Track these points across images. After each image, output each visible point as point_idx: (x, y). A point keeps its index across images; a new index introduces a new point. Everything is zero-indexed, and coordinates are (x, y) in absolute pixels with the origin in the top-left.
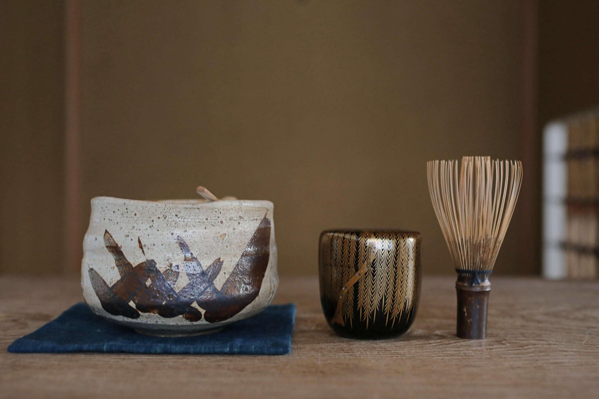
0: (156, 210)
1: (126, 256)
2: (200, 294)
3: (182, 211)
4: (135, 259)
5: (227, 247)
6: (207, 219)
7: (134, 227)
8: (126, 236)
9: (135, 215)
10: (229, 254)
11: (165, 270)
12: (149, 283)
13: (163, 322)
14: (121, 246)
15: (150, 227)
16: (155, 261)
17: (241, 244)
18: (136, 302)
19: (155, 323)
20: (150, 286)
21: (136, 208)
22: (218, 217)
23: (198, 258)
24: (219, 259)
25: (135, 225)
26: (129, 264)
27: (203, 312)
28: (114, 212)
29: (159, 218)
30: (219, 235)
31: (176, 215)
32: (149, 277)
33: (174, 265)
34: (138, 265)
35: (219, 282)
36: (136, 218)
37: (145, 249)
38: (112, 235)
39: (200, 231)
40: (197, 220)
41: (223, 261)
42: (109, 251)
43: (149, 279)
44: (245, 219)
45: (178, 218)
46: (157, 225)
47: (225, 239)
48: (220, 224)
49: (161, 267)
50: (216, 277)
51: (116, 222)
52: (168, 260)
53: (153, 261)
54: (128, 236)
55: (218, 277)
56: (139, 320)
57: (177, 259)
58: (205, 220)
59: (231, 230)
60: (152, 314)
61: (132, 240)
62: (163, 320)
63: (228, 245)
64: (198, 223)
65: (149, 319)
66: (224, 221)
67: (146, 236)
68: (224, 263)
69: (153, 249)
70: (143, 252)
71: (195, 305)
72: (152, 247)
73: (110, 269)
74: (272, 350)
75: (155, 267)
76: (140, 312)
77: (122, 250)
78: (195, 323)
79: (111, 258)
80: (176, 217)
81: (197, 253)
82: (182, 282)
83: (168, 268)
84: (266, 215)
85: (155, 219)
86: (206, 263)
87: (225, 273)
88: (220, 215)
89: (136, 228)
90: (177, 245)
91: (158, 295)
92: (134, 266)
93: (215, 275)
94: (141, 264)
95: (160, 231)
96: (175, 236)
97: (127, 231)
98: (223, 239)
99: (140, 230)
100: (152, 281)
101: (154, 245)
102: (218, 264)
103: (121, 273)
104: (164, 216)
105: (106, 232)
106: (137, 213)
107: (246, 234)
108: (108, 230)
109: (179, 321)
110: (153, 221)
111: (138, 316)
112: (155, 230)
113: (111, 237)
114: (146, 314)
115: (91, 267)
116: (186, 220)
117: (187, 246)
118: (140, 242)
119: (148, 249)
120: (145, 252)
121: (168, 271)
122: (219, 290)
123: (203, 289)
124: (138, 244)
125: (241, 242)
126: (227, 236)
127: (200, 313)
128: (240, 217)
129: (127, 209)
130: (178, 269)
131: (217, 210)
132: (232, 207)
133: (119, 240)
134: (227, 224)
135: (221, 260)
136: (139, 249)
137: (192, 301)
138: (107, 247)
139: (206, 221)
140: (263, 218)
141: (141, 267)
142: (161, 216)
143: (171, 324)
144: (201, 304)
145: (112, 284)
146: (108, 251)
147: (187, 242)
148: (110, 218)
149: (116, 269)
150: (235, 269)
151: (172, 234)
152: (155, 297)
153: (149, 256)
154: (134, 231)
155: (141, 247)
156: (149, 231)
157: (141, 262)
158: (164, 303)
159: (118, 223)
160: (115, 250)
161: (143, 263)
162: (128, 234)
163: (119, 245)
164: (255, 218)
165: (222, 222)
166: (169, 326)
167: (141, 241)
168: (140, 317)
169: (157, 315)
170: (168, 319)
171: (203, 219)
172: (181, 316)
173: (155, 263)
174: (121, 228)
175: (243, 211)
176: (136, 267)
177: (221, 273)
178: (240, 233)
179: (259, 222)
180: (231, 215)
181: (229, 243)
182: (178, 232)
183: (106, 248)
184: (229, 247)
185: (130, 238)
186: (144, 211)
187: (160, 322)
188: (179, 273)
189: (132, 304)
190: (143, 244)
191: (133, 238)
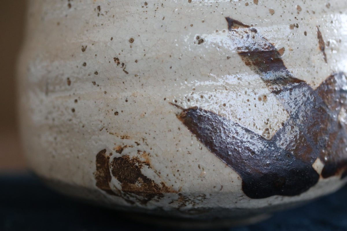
1: (290, 70)
7: (299, 8)
14: (282, 50)
37: (328, 51)
42: (248, 64)
54: (297, 27)
61: (305, 34)
67: (329, 24)
69: (338, 50)
70: (325, 56)
72: (338, 45)
73: (257, 101)
89: (304, 9)
99: (314, 13)
101: (340, 41)
108: (235, 17)
112: (338, 13)
118: (320, 36)
119: (332, 50)
120: (327, 58)
124: (317, 41)
133: (277, 35)
136: (319, 50)
146: (243, 63)
155: (322, 47)
162: (295, 22)
167: (322, 35)
183: (239, 58)
185: (300, 31)
189: (318, 165)
190: (325, 41)
191: (308, 30)
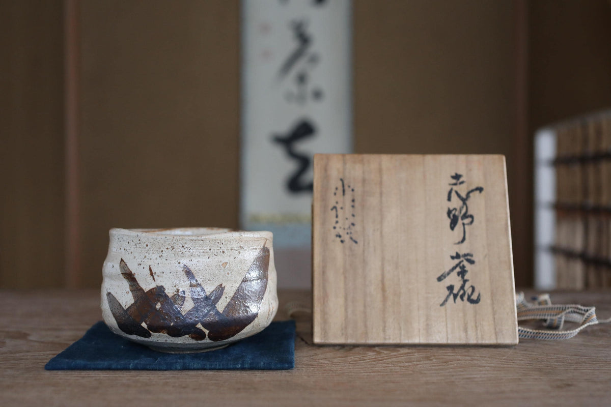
0: (165, 242)
1: (139, 282)
2: (204, 316)
3: (188, 243)
4: (147, 285)
5: (228, 274)
6: (210, 250)
7: (145, 257)
8: (138, 265)
9: (147, 245)
10: (230, 280)
11: (172, 295)
12: (158, 306)
13: (172, 341)
14: (135, 274)
15: (160, 257)
16: (164, 287)
17: (241, 271)
18: (148, 323)
19: (165, 341)
20: (159, 309)
21: (148, 240)
22: (221, 248)
23: (202, 283)
24: (221, 285)
25: (147, 255)
26: (141, 289)
27: (207, 332)
28: (128, 242)
29: (167, 249)
30: (221, 264)
31: (183, 246)
32: (159, 301)
33: (181, 290)
34: (150, 290)
35: (221, 306)
36: (147, 248)
37: (156, 277)
38: (127, 264)
39: (204, 260)
40: (202, 251)
41: (224, 287)
43: (159, 303)
44: (245, 248)
45: (185, 249)
46: (166, 255)
47: (227, 267)
48: (222, 254)
49: (170, 292)
50: (218, 301)
51: (130, 252)
52: (175, 286)
53: (162, 287)
54: (141, 265)
55: (220, 301)
56: (150, 339)
57: (184, 285)
58: (208, 250)
59: (232, 259)
60: (162, 334)
61: (144, 268)
62: (172, 340)
63: (230, 272)
64: (202, 253)
65: (159, 339)
66: (226, 251)
67: (156, 265)
68: (226, 288)
69: (162, 276)
70: (154, 279)
71: (199, 326)
72: (162, 275)
73: (125, 293)
74: (279, 366)
75: (164, 292)
76: (151, 332)
77: (136, 276)
78: (200, 342)
79: (126, 284)
80: (183, 248)
81: (201, 280)
82: (188, 306)
83: (175, 293)
84: (265, 244)
85: (164, 249)
86: (209, 289)
87: (226, 298)
88: (222, 246)
89: (147, 258)
90: (184, 273)
91: (166, 317)
92: (146, 291)
93: (218, 298)
94: (151, 289)
95: (168, 261)
96: (182, 265)
97: (139, 260)
98: (225, 267)
99: (151, 259)
100: (162, 305)
101: (163, 273)
102: (221, 289)
103: (135, 297)
104: (172, 247)
105: (122, 260)
106: (148, 244)
107: (246, 262)
108: (123, 259)
109: (185, 340)
110: (162, 251)
111: (150, 335)
112: (164, 260)
113: (126, 265)
114: (157, 334)
115: (109, 291)
116: (191, 251)
117: (192, 274)
118: (150, 270)
119: (158, 276)
120: (155, 279)
121: (175, 296)
122: (221, 312)
123: (206, 311)
124: (149, 271)
125: (241, 269)
126: (228, 264)
127: (204, 333)
128: (241, 247)
129: (139, 240)
130: (184, 294)
131: (219, 241)
132: (233, 238)
133: (133, 268)
134: (228, 254)
135: (223, 286)
136: (150, 276)
137: (197, 323)
138: (122, 273)
139: (210, 251)
140: (262, 247)
141: (152, 292)
142: (169, 247)
143: (179, 342)
144: (205, 325)
145: (127, 308)
146: (123, 277)
147: (193, 270)
148: (126, 248)
149: (130, 293)
150: (235, 293)
151: (179, 263)
152: (164, 319)
153: (159, 282)
154: (146, 260)
155: (152, 274)
156: (159, 260)
157: (151, 288)
158: (172, 324)
159: (132, 252)
160: (130, 277)
161: (153, 289)
162: (140, 262)
163: (133, 273)
164: (255, 247)
165: (223, 252)
166: (177, 344)
167: (152, 269)
168: (152, 336)
169: (166, 334)
170: (176, 338)
171: (206, 249)
172: (187, 336)
173: (164, 289)
174: (135, 257)
175: (243, 242)
176: (147, 292)
177: (223, 297)
178: (241, 261)
179: (258, 251)
180: (232, 246)
181: (230, 271)
182: (185, 261)
183: (121, 275)
184: (230, 274)
185: (142, 266)
186: (154, 242)
187: (169, 341)
188: (185, 297)
189: (144, 325)
190: (153, 272)
191: (145, 267)
